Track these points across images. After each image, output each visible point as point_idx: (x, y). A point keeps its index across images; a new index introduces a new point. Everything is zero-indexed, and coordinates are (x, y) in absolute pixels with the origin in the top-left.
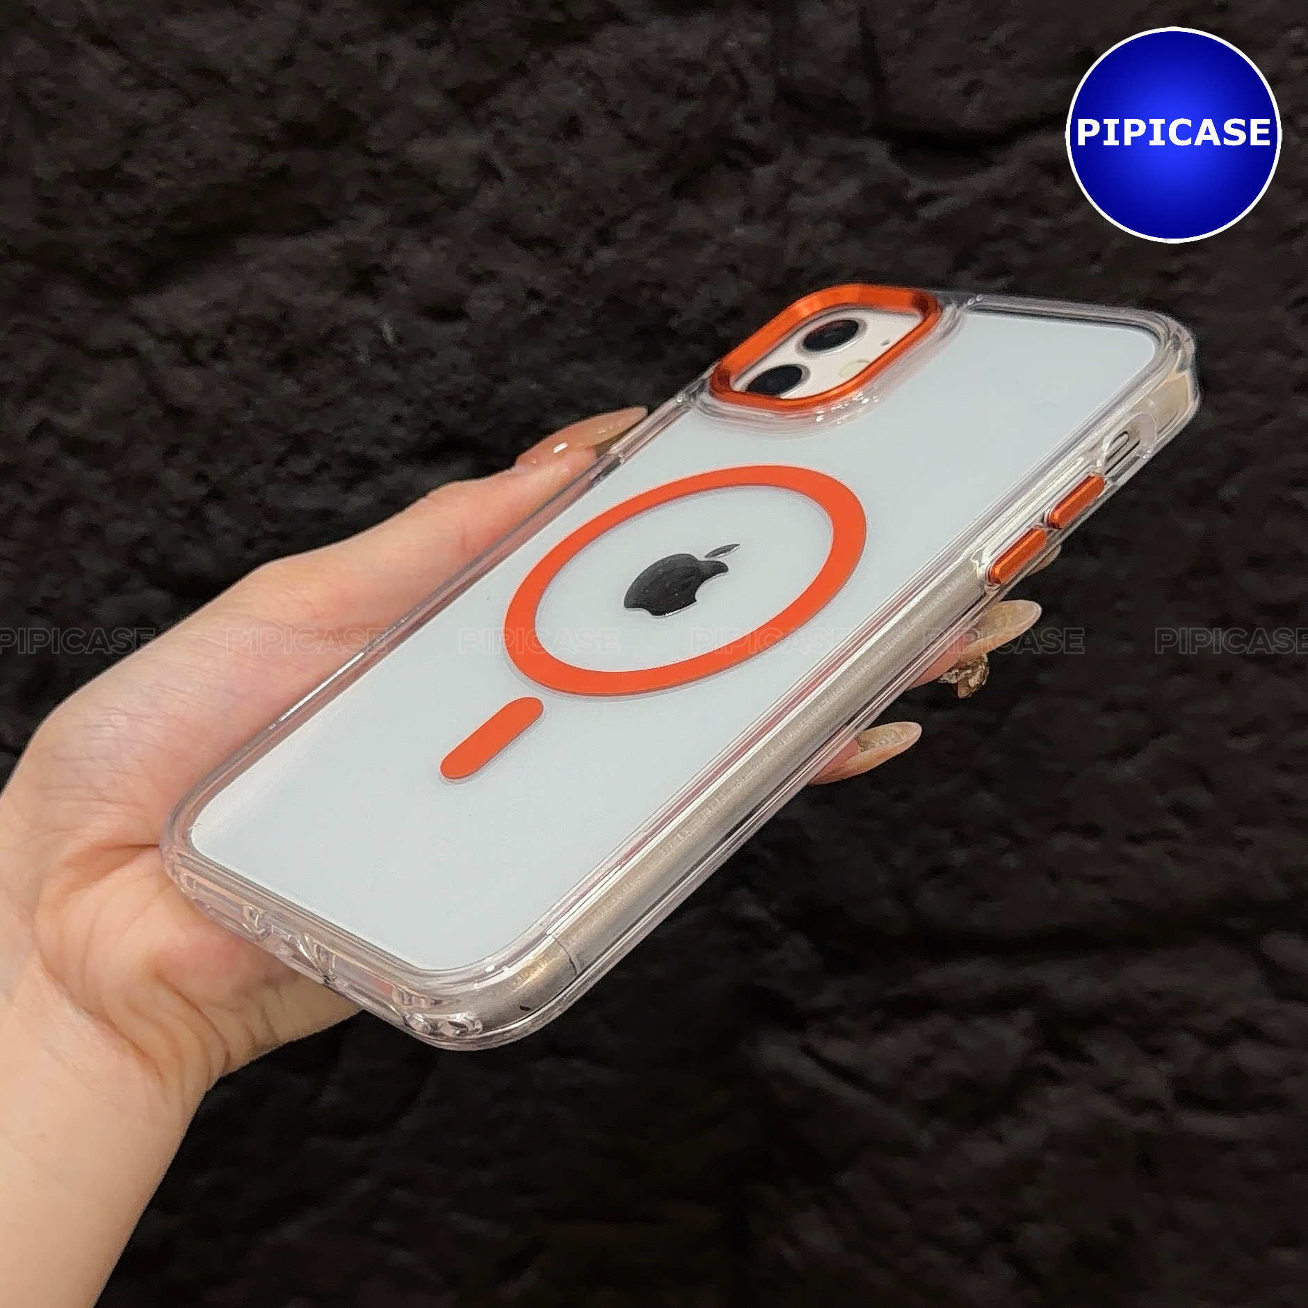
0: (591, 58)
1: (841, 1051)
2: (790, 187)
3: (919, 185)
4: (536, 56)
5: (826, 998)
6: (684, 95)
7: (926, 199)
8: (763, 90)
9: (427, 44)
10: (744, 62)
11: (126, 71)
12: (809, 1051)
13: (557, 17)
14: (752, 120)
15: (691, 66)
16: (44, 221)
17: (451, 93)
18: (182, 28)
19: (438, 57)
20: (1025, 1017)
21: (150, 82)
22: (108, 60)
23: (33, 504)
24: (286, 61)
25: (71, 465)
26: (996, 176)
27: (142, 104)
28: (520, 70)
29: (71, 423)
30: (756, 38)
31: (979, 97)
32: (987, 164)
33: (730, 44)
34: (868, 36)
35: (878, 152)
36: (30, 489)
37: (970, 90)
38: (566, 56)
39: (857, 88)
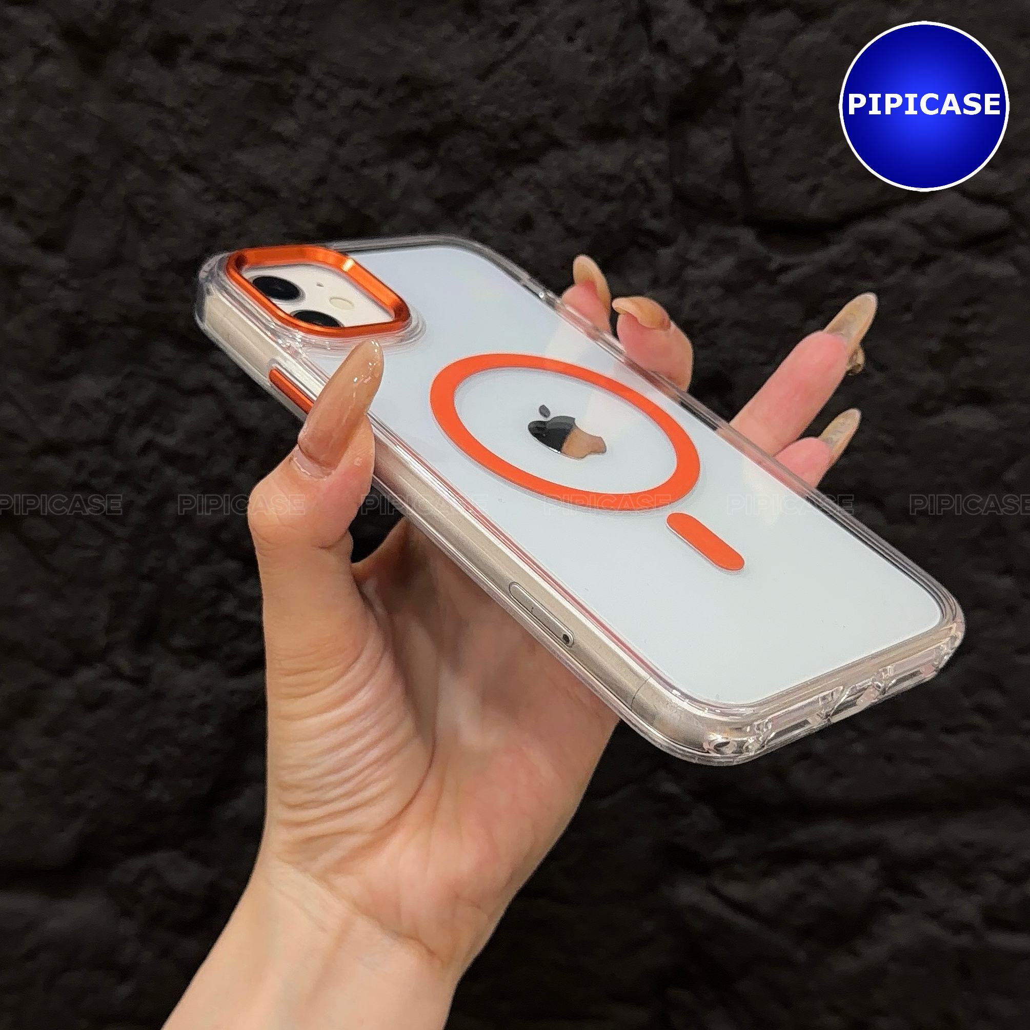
0: (538, 173)
1: (736, 890)
2: (684, 262)
3: (778, 260)
4: (500, 173)
5: (726, 851)
6: (607, 198)
7: (784, 269)
8: (664, 194)
9: (421, 167)
10: (650, 175)
11: (206, 190)
12: (714, 891)
13: (514, 145)
14: (656, 215)
15: (611, 178)
16: (149, 298)
17: (439, 201)
18: (245, 158)
19: (429, 176)
20: (872, 864)
21: (223, 197)
22: (193, 182)
23: (142, 501)
24: (321, 181)
25: (169, 472)
26: (833, 252)
27: (218, 214)
28: (489, 183)
29: (169, 442)
30: (659, 157)
31: (820, 195)
32: (826, 243)
33: (640, 162)
34: (738, 154)
35: (747, 237)
36: (140, 490)
37: (813, 190)
38: (521, 173)
39: (731, 191)
